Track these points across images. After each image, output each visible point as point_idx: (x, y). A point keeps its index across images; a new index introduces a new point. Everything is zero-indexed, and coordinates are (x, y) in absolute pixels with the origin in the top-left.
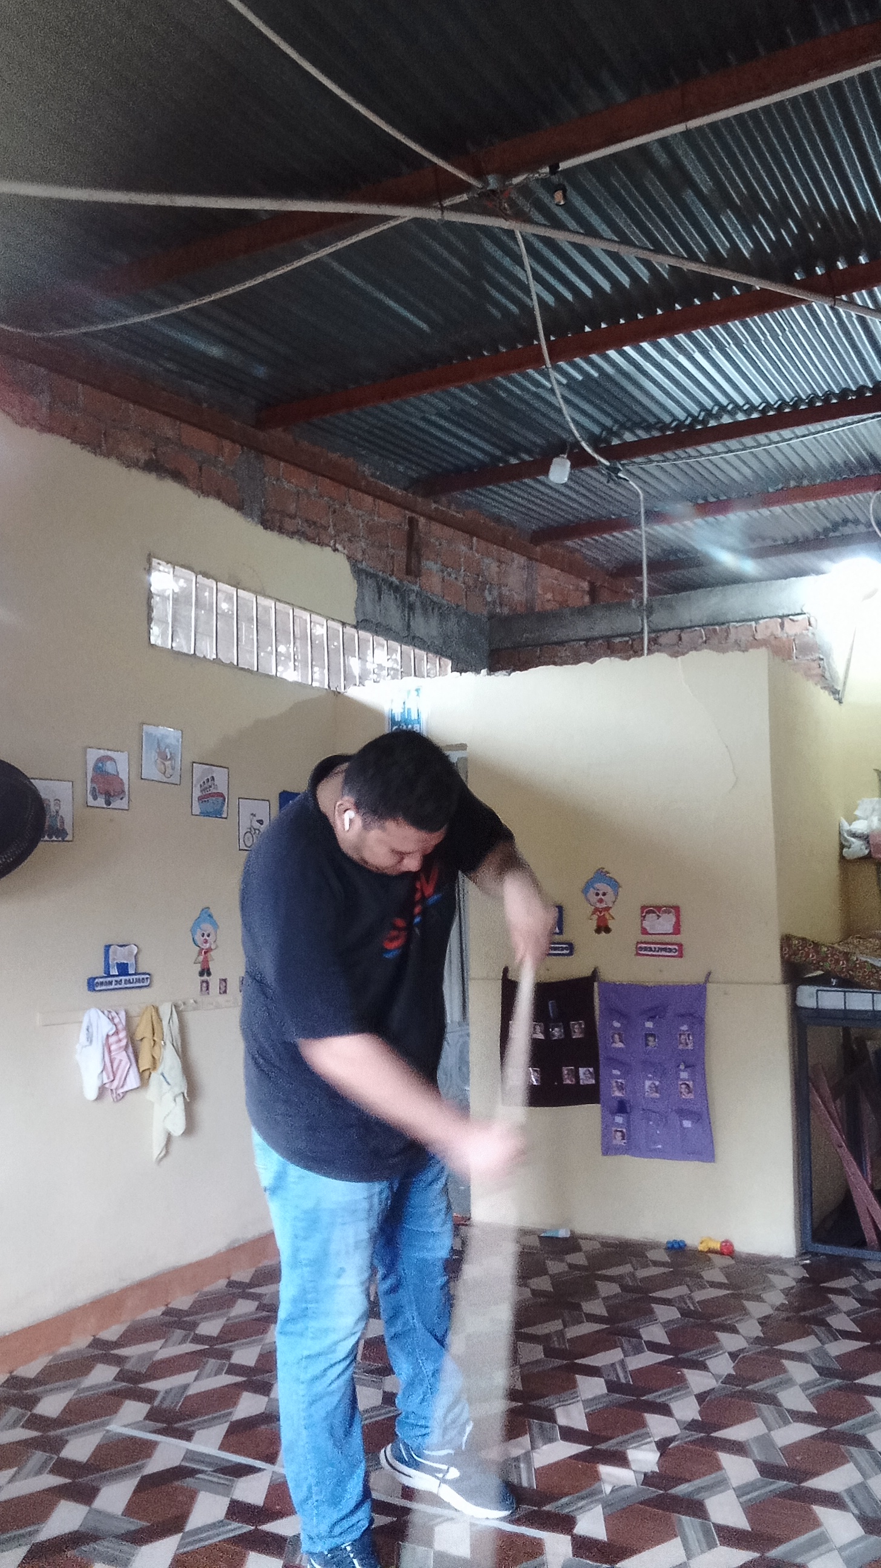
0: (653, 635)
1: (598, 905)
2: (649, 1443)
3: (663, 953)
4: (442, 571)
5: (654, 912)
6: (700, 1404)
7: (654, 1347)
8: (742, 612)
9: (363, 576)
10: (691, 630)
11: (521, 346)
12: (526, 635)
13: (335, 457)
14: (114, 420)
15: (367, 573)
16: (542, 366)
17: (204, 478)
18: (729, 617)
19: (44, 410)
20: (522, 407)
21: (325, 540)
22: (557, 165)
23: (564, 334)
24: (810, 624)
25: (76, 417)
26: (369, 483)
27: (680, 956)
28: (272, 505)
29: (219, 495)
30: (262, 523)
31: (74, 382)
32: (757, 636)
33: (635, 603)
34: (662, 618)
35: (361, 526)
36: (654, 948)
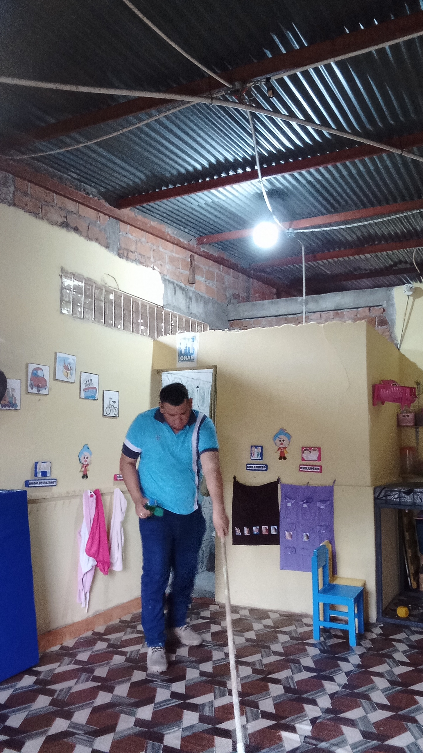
0: (308, 314)
1: (281, 446)
2: (306, 720)
3: (312, 470)
4: (206, 281)
5: (308, 450)
6: (331, 700)
7: (308, 669)
8: (351, 304)
9: (167, 283)
10: (326, 312)
11: (248, 169)
12: (246, 313)
13: (154, 223)
14: (46, 202)
15: (169, 281)
16: (258, 180)
17: (90, 232)
18: (345, 306)
19: (11, 195)
20: (247, 202)
21: (149, 264)
22: (270, 78)
23: (269, 165)
24: (384, 311)
25: (26, 199)
26: (171, 237)
27: (321, 472)
28: (123, 246)
29: (97, 240)
30: (118, 255)
31: (26, 182)
32: (358, 316)
33: (300, 298)
34: (312, 306)
35: (167, 257)
36: (308, 468)
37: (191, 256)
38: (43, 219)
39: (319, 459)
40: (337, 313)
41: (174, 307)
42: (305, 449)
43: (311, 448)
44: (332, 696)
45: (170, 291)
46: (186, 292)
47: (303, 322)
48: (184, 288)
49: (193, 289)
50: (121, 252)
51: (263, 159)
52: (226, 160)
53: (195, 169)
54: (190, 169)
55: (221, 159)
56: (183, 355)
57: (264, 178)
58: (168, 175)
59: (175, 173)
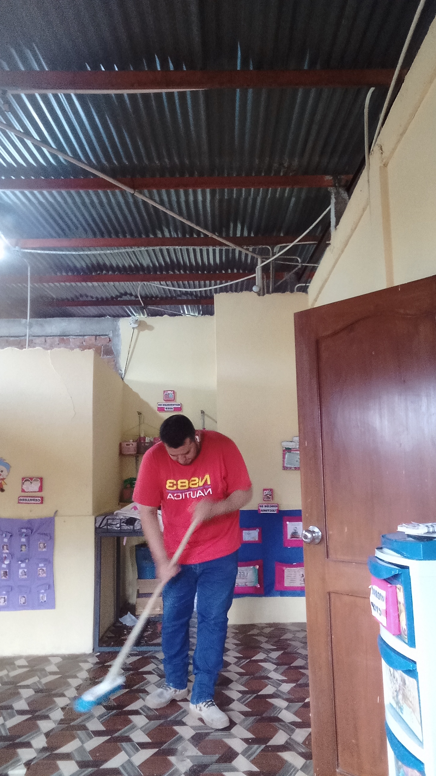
0: (31, 338)
2: (20, 765)
3: (33, 502)
5: (29, 481)
6: (47, 738)
7: (22, 712)
8: (78, 331)
10: (51, 337)
18: (71, 333)
22: (6, 91)
24: (110, 341)
27: (42, 503)
32: (84, 343)
33: (24, 321)
34: (37, 330)
36: (28, 499)
39: (41, 489)
40: (63, 339)
42: (25, 480)
43: (31, 479)
44: (47, 735)
47: (26, 345)
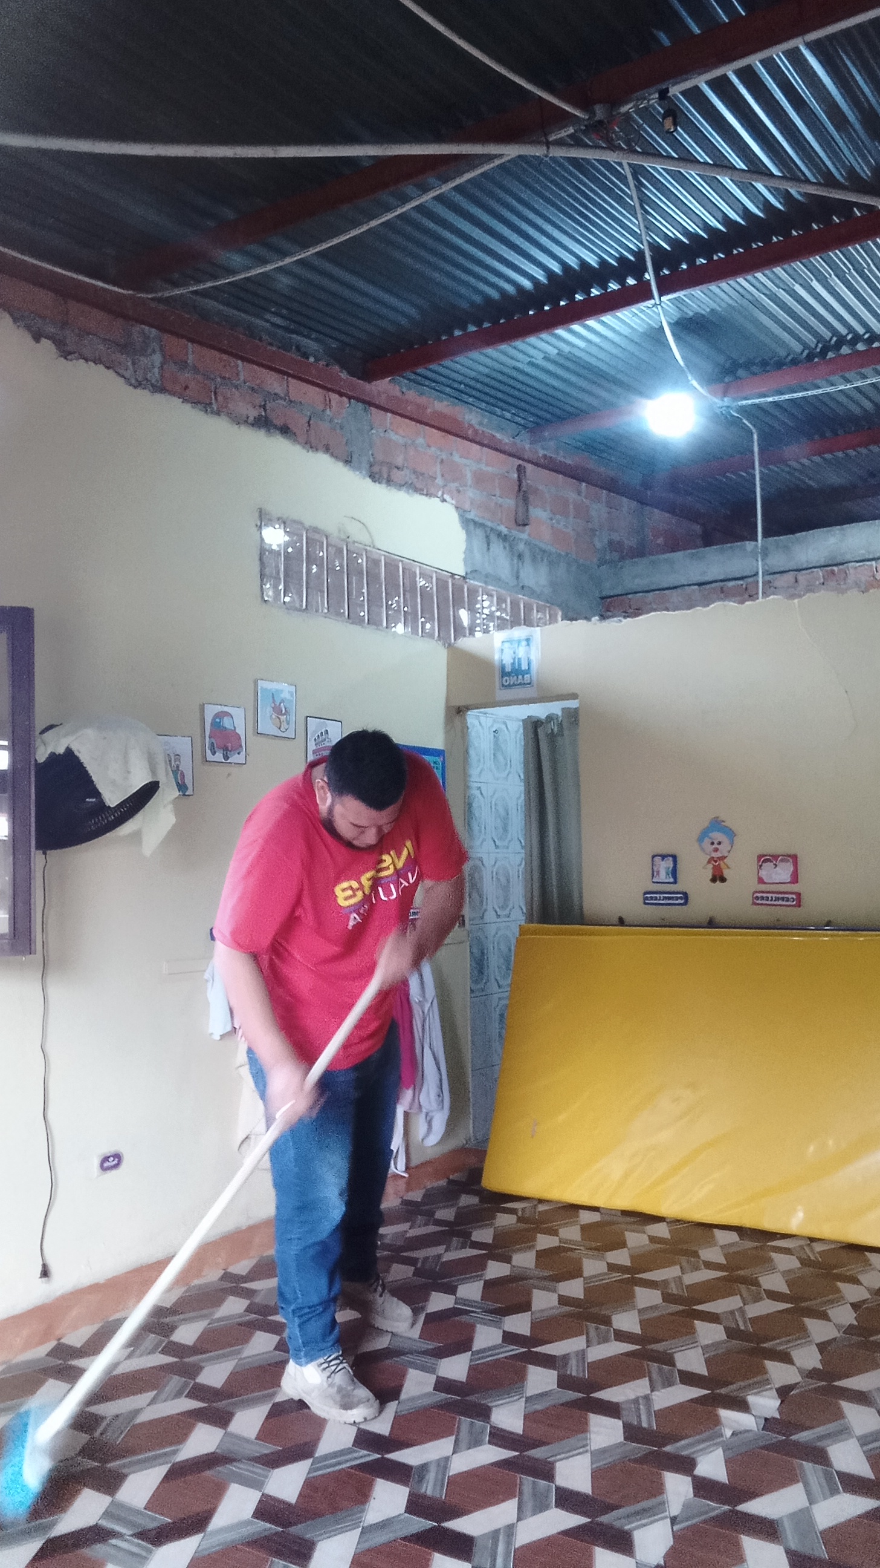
0: (768, 578)
1: (715, 855)
2: (769, 1389)
3: (780, 902)
4: (551, 519)
5: (772, 862)
6: (821, 1354)
7: (773, 1295)
8: (863, 552)
9: (471, 527)
10: (810, 571)
11: (631, 281)
12: (637, 581)
13: (441, 406)
14: (224, 378)
15: (475, 523)
16: (652, 302)
17: (312, 432)
18: (848, 557)
19: (156, 370)
20: (631, 347)
21: (432, 490)
22: (667, 90)
23: (674, 268)
25: (186, 376)
26: (476, 431)
27: (799, 905)
28: (380, 457)
29: (327, 449)
30: (370, 476)
31: (184, 341)
32: (877, 575)
33: (749, 545)
34: (777, 560)
35: (469, 476)
36: (772, 897)
37: (520, 470)
38: (218, 413)
39: (795, 879)
40: (833, 572)
41: (487, 576)
42: (765, 859)
43: (775, 857)
44: (822, 1347)
45: (478, 542)
46: (510, 546)
47: (757, 594)
48: (505, 535)
49: (524, 536)
50: (376, 469)
51: (661, 258)
52: (584, 264)
53: (519, 288)
54: (510, 289)
55: (573, 262)
56: (509, 674)
57: (664, 298)
58: (465, 305)
59: (478, 299)
